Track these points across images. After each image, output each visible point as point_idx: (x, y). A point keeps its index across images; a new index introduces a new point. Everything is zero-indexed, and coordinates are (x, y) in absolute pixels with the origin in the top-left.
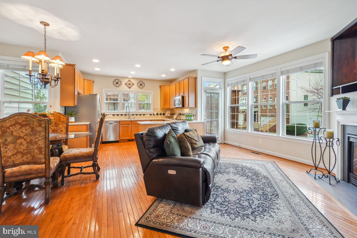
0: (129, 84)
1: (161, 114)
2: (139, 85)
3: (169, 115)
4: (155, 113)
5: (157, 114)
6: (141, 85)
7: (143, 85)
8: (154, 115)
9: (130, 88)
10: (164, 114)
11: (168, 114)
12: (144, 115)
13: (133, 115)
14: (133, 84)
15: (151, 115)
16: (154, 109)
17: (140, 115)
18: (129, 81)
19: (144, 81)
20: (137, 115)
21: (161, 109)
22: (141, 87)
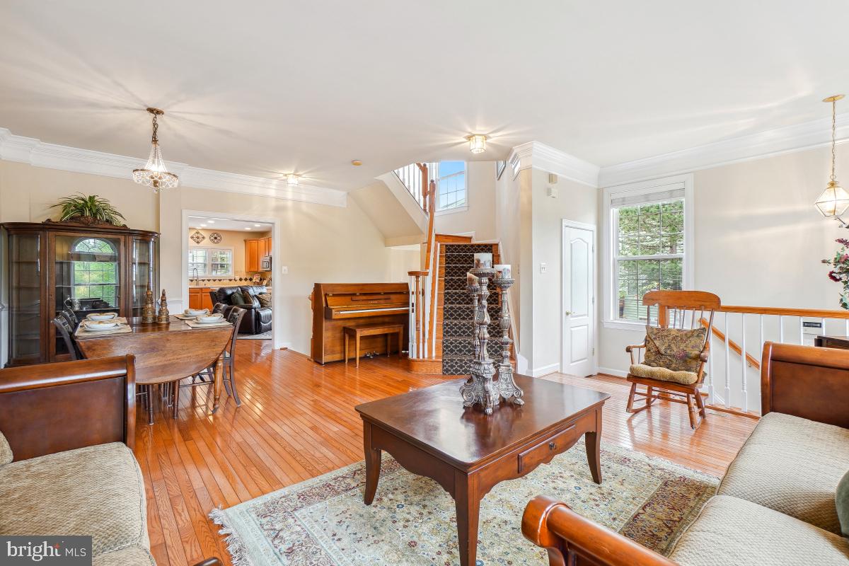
0: (198, 238)
1: (246, 279)
2: (212, 238)
3: (258, 281)
4: (238, 278)
5: (241, 280)
6: (216, 238)
7: (218, 238)
8: (236, 280)
9: (198, 242)
10: (251, 280)
11: (257, 279)
12: (220, 280)
13: (203, 280)
14: (204, 238)
15: (230, 280)
16: (236, 273)
17: (214, 280)
18: (198, 233)
19: (221, 234)
20: (209, 280)
21: (247, 273)
22: (216, 241)
